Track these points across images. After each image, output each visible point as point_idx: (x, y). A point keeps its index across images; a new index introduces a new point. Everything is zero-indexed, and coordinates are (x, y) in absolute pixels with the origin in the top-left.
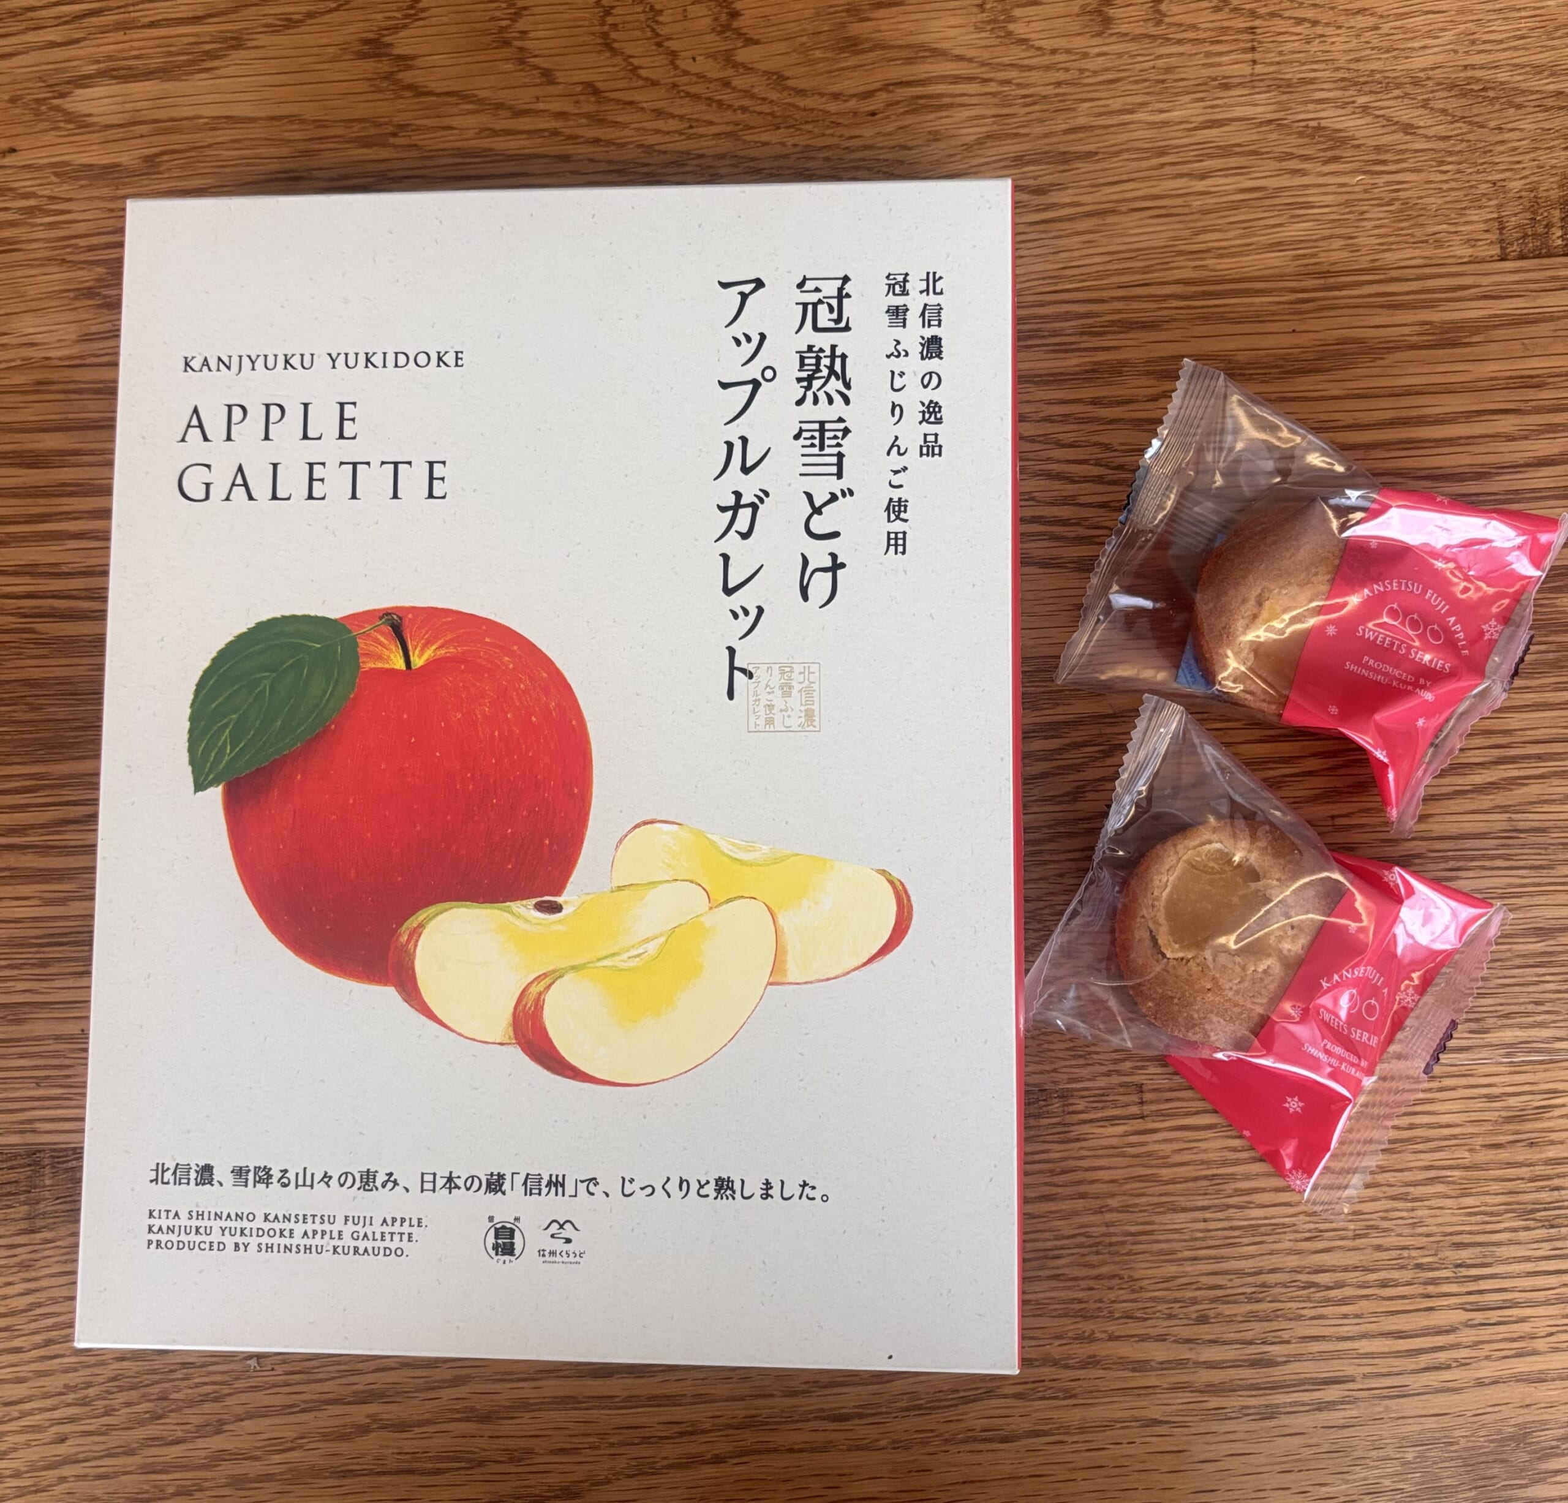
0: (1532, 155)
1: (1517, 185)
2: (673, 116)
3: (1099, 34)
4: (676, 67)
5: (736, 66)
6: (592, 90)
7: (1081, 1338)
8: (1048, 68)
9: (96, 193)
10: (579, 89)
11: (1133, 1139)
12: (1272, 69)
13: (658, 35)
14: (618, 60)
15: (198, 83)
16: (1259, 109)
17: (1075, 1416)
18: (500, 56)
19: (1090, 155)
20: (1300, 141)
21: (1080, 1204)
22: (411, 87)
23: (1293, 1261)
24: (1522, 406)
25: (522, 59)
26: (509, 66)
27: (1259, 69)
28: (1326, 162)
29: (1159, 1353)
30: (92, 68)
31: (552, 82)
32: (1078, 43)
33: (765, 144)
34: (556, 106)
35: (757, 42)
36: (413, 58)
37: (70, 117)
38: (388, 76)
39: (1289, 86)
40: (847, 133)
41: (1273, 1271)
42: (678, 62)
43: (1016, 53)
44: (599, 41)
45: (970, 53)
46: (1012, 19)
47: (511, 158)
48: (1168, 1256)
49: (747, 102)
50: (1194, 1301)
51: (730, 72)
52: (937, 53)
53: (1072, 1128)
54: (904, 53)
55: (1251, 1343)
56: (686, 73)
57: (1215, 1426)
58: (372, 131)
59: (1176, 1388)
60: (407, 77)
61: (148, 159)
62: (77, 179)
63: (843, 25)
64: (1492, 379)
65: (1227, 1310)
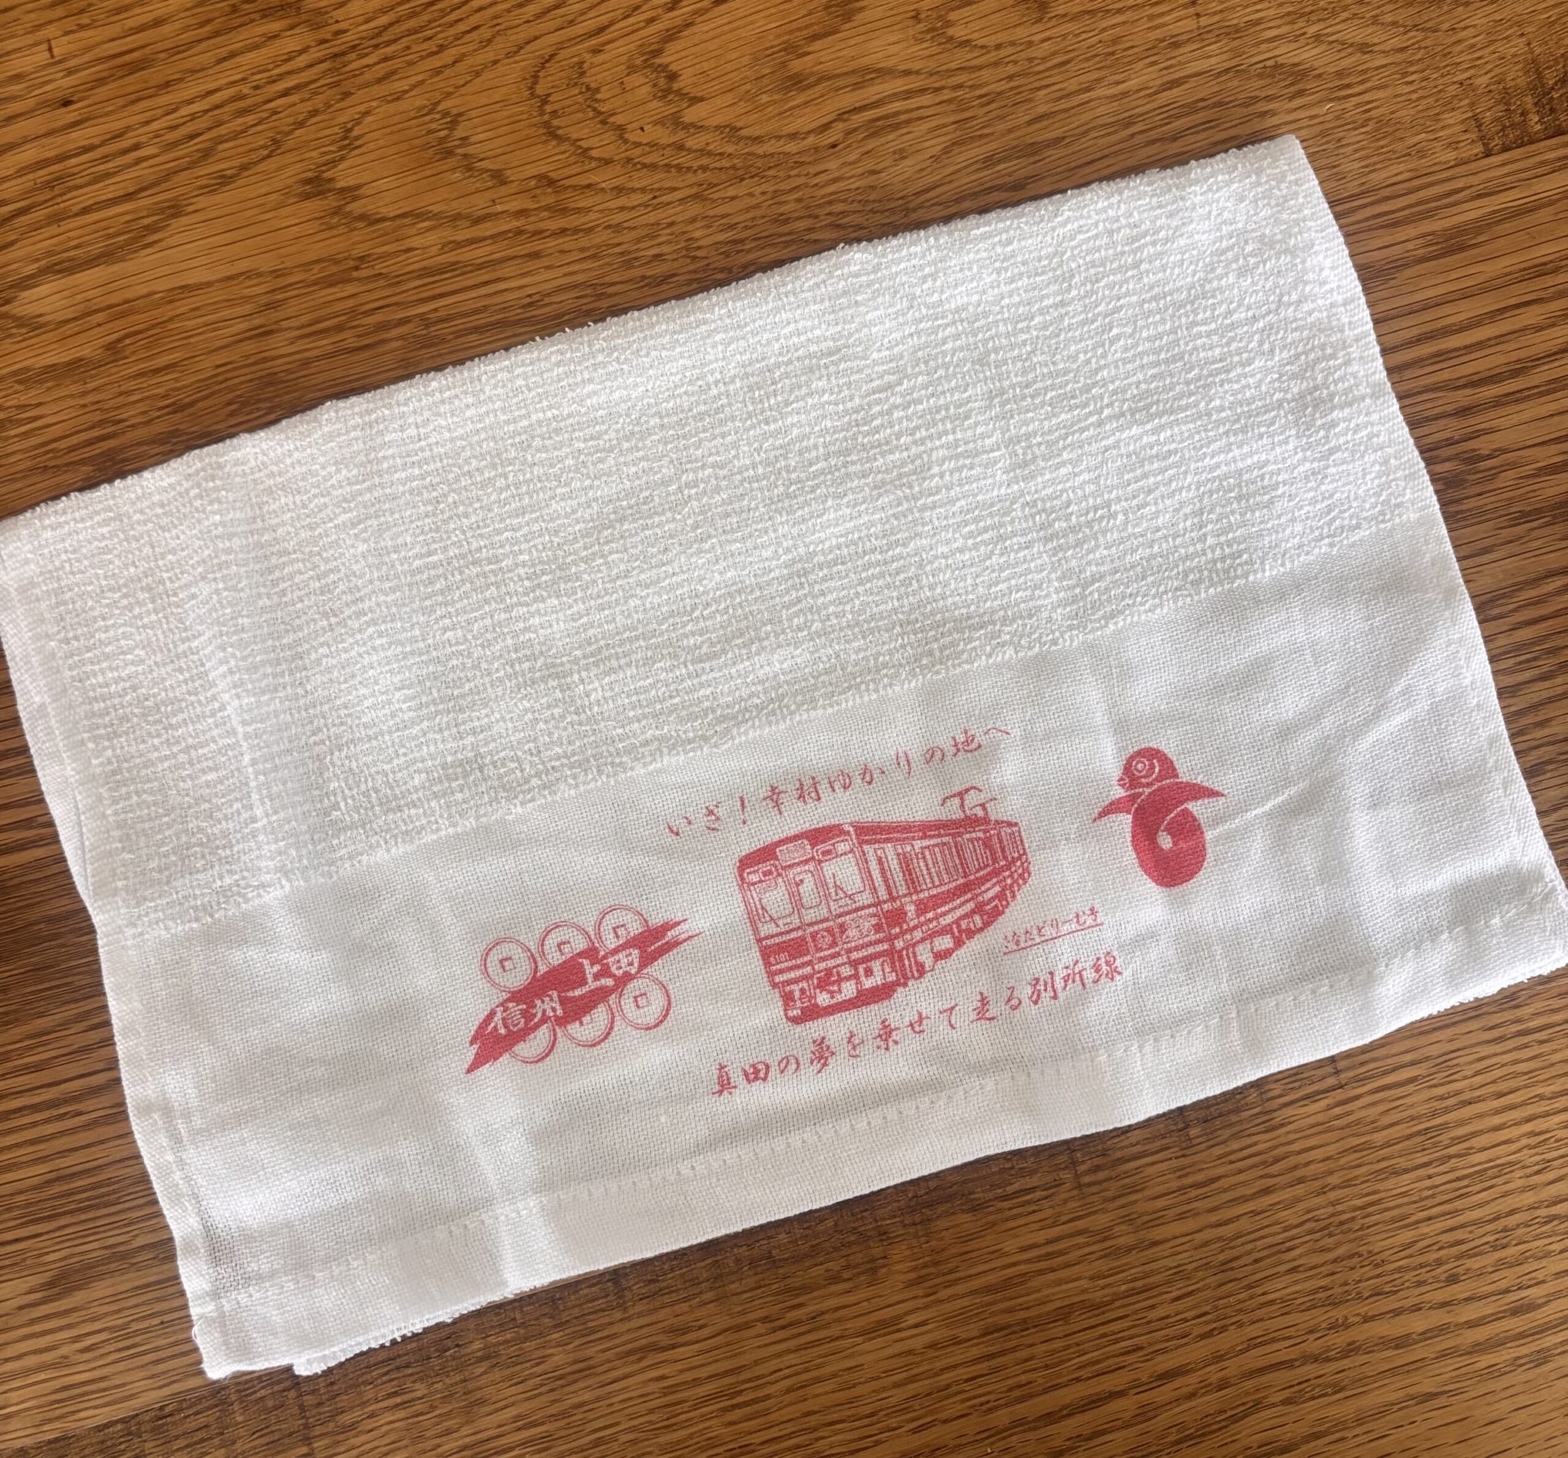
0: (1491, 48)
1: (1483, 80)
2: (634, 190)
3: (1039, 20)
4: (626, 141)
5: (686, 127)
6: (547, 181)
7: (1334, 1327)
8: (996, 64)
9: (64, 392)
10: (533, 183)
11: (1338, 1111)
12: (1217, 18)
13: (600, 113)
14: (565, 146)
15: (144, 259)
16: (1213, 61)
17: (1348, 1409)
18: (444, 167)
19: (1058, 140)
20: (1262, 83)
21: (1300, 1190)
22: (362, 217)
23: (1529, 1198)
24: (1542, 294)
25: (469, 166)
26: (458, 175)
27: (1204, 21)
28: (1292, 98)
29: (1418, 1324)
30: (32, 268)
31: (504, 183)
32: (1021, 33)
33: (733, 198)
34: (514, 205)
35: (702, 99)
36: (359, 187)
37: (21, 321)
38: (337, 211)
39: (1237, 31)
40: (812, 170)
41: (1512, 1212)
42: (626, 136)
43: (962, 57)
44: (542, 131)
45: (916, 66)
46: (949, 24)
47: (481, 266)
48: (1401, 1222)
49: (705, 161)
50: (1439, 1263)
51: (681, 134)
52: (883, 73)
53: (1275, 1114)
54: (852, 80)
55: (1507, 1291)
56: (637, 145)
57: (1491, 1386)
58: (334, 269)
59: (1443, 1355)
60: (356, 208)
61: (110, 347)
62: (41, 382)
63: (783, 65)
64: (1506, 275)
65: (1475, 1263)
